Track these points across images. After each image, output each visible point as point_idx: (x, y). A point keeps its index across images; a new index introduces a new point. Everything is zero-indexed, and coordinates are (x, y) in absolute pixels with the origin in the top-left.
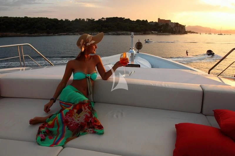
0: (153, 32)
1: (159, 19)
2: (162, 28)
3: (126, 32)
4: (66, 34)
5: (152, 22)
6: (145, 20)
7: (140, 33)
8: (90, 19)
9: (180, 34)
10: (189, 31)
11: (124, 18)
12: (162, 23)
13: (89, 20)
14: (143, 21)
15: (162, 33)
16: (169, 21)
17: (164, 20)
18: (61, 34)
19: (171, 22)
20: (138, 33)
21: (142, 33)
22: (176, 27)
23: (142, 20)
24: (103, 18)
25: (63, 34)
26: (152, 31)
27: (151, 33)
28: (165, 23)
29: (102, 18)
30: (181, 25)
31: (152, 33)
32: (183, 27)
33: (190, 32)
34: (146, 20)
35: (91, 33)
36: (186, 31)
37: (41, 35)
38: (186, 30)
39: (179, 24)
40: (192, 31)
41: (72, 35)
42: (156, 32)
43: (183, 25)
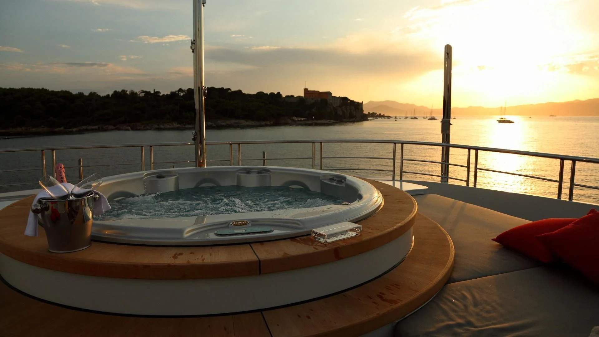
0: (295, 118)
1: (306, 90)
2: (313, 110)
3: (237, 121)
4: (96, 127)
5: (292, 96)
6: (276, 93)
7: (268, 123)
8: (148, 91)
9: (353, 122)
10: (371, 112)
11: (229, 89)
12: (313, 99)
13: (147, 93)
14: (272, 94)
15: (315, 121)
16: (329, 94)
17: (318, 92)
18: (85, 127)
19: (333, 95)
20: (263, 123)
21: (272, 123)
22: (344, 107)
23: (269, 94)
24: (180, 90)
25: (90, 127)
26: (294, 116)
27: (290, 121)
28: (319, 100)
29: (177, 89)
30: (353, 102)
31: (294, 121)
32: (358, 106)
33: (374, 116)
34: (279, 93)
35: (158, 125)
36: (365, 114)
37: (34, 130)
38: (366, 112)
39: (349, 100)
40: (378, 113)
41: (112, 130)
42: (303, 119)
43: (358, 103)
